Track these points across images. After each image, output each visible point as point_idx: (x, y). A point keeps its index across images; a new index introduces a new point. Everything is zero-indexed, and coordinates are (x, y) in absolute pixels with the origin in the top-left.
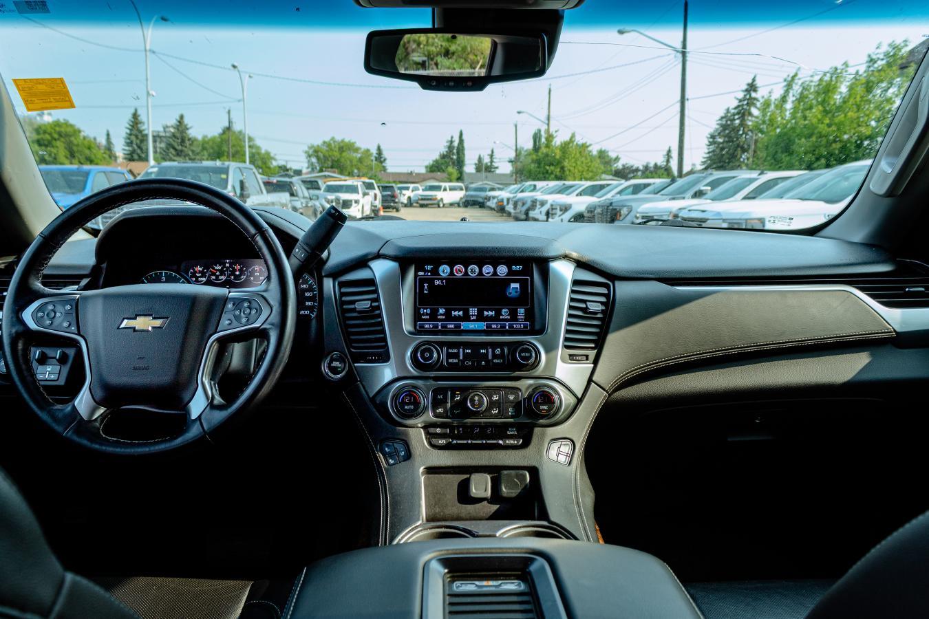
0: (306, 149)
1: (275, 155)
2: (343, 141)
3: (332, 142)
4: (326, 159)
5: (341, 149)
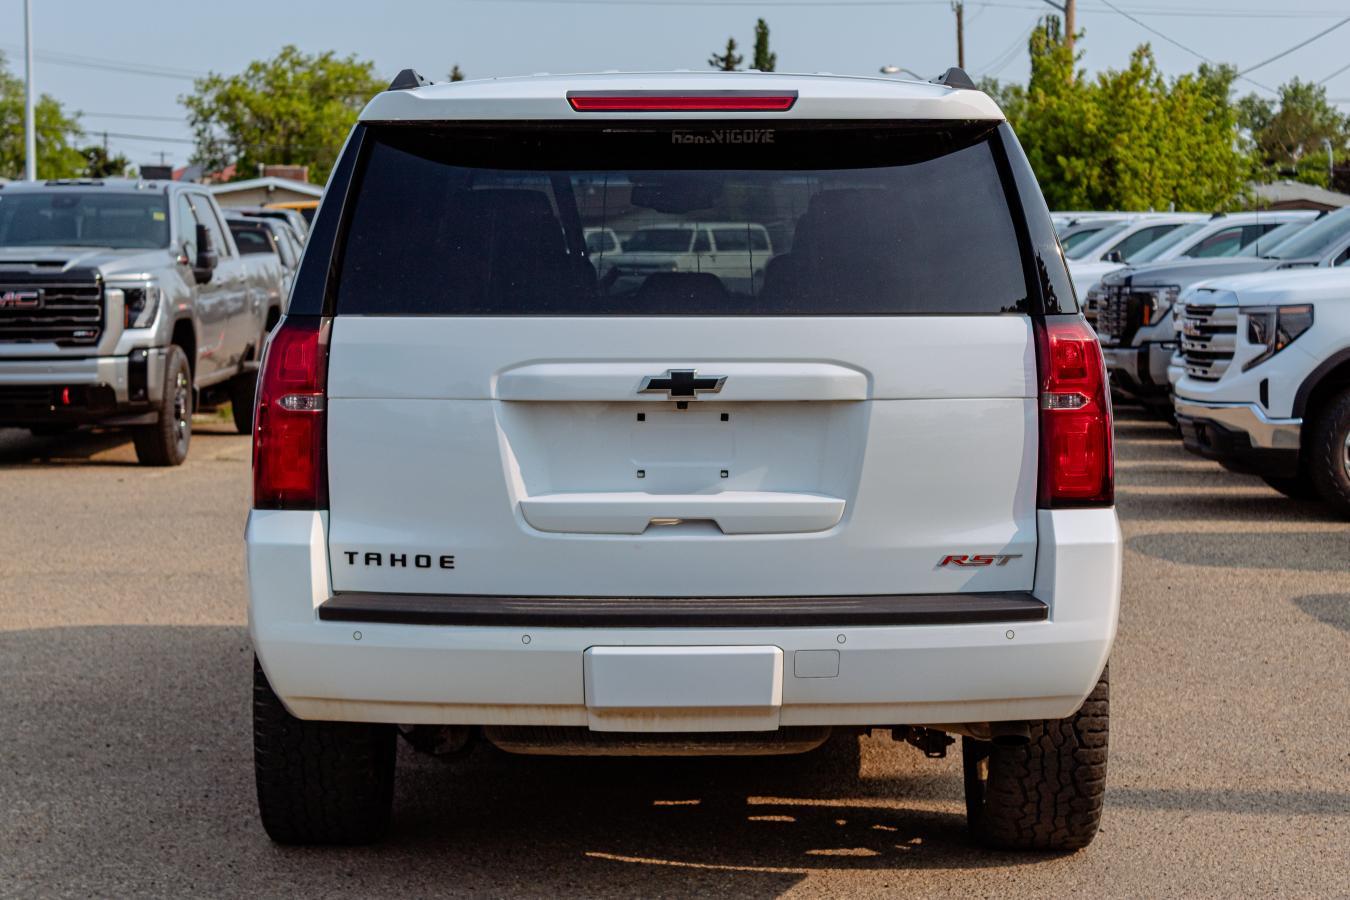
0: (190, 90)
1: (79, 114)
2: (325, 60)
3: (286, 65)
4: (266, 125)
5: (321, 92)
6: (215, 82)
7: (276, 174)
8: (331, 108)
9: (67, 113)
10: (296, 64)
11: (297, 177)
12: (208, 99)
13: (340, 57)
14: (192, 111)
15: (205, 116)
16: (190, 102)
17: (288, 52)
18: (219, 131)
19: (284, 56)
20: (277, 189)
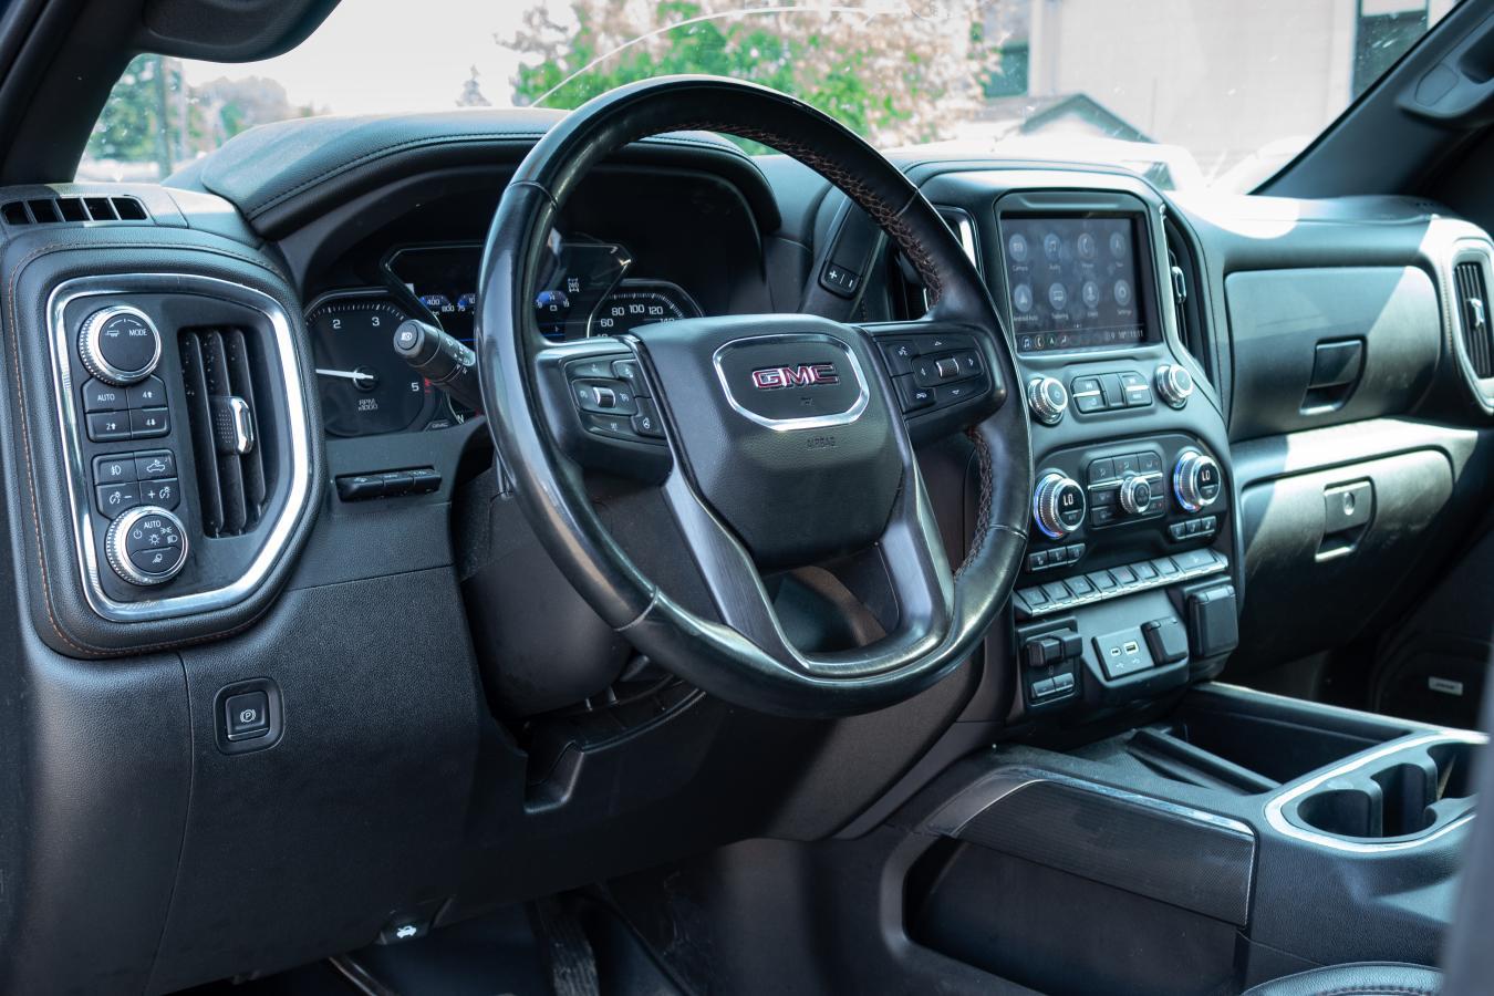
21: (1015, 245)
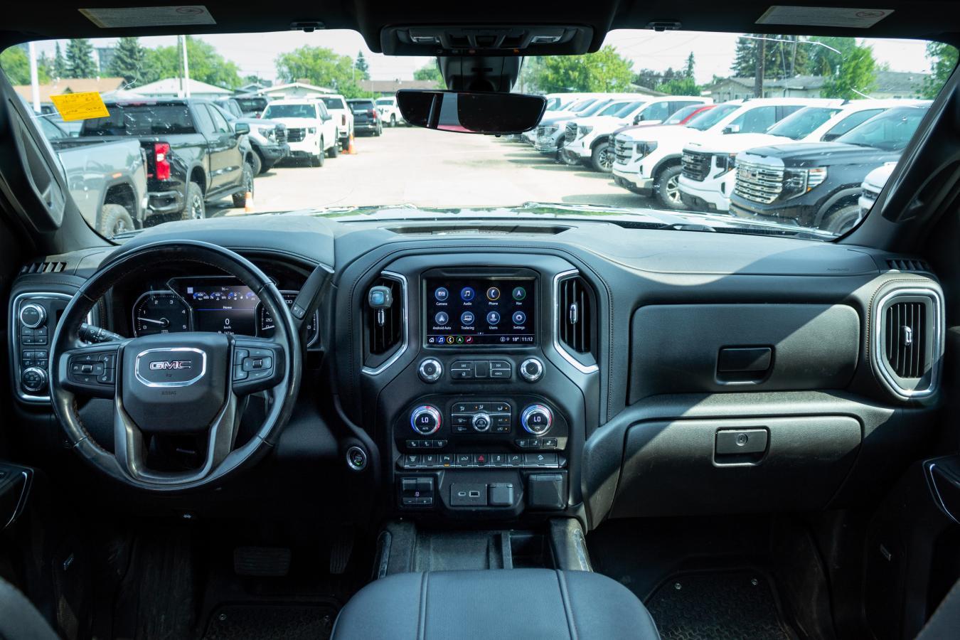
2: (318, 48)
4: (299, 68)
5: (316, 57)
6: (283, 55)
7: (300, 82)
8: (319, 61)
9: (236, 65)
10: (309, 49)
11: (307, 83)
12: (281, 60)
13: (323, 47)
14: (276, 64)
15: (279, 65)
16: (275, 61)
17: (306, 46)
18: (285, 69)
19: (305, 47)
20: (299, 87)
21: (439, 293)
